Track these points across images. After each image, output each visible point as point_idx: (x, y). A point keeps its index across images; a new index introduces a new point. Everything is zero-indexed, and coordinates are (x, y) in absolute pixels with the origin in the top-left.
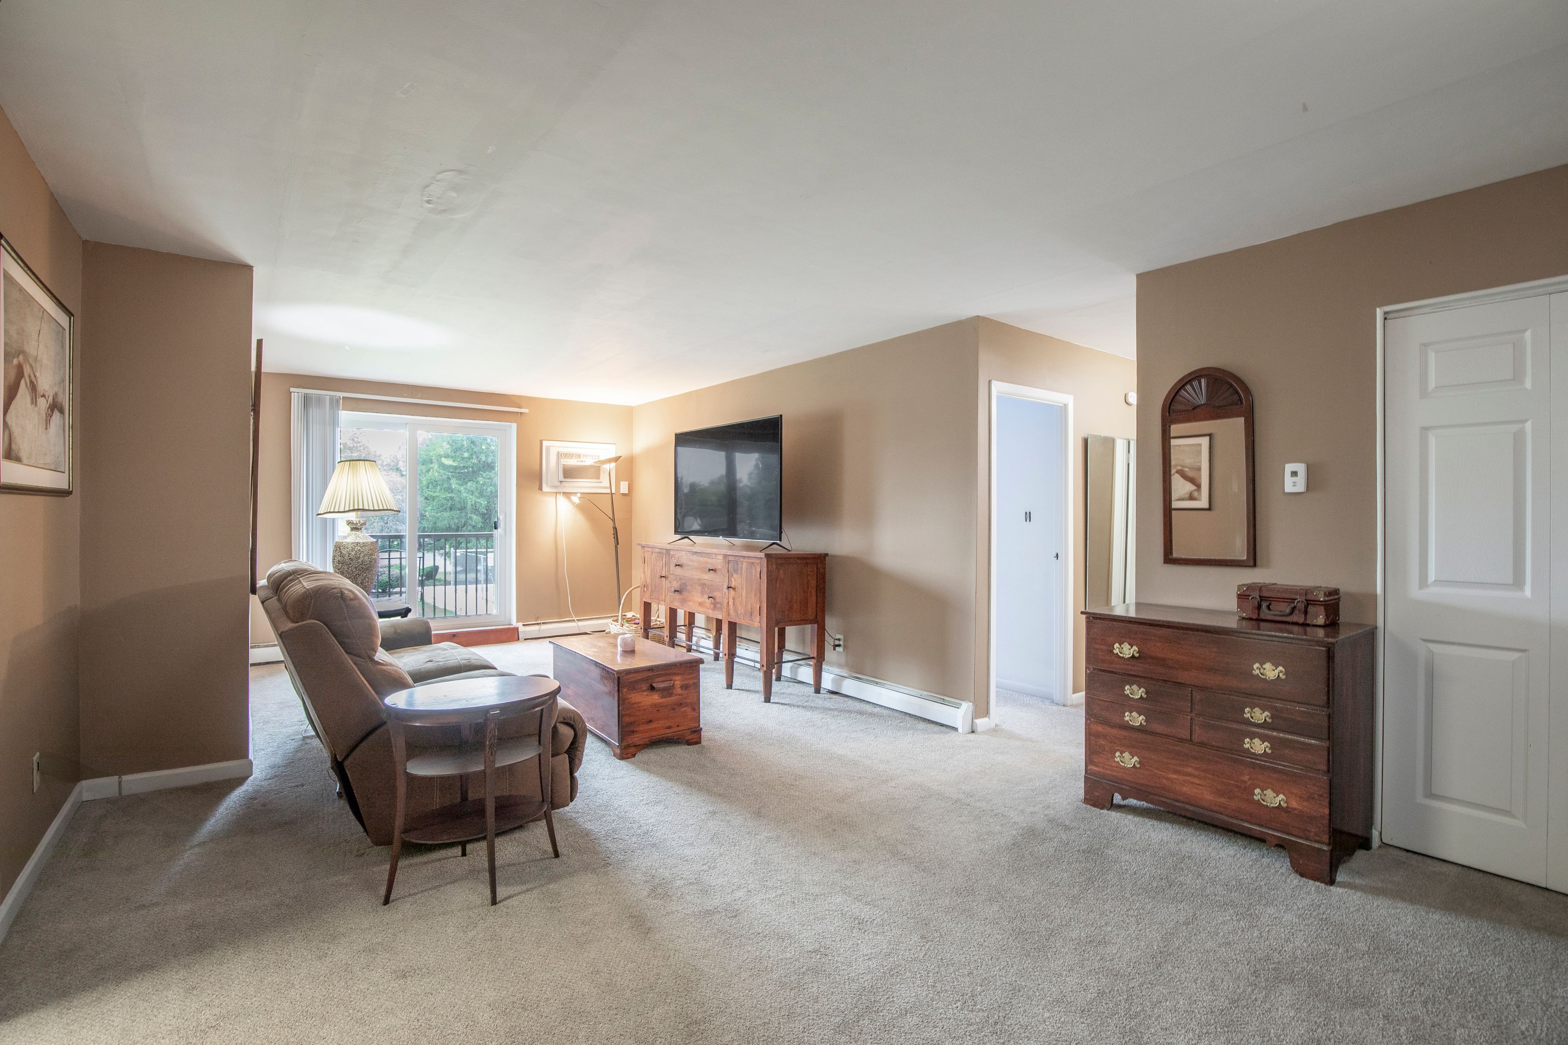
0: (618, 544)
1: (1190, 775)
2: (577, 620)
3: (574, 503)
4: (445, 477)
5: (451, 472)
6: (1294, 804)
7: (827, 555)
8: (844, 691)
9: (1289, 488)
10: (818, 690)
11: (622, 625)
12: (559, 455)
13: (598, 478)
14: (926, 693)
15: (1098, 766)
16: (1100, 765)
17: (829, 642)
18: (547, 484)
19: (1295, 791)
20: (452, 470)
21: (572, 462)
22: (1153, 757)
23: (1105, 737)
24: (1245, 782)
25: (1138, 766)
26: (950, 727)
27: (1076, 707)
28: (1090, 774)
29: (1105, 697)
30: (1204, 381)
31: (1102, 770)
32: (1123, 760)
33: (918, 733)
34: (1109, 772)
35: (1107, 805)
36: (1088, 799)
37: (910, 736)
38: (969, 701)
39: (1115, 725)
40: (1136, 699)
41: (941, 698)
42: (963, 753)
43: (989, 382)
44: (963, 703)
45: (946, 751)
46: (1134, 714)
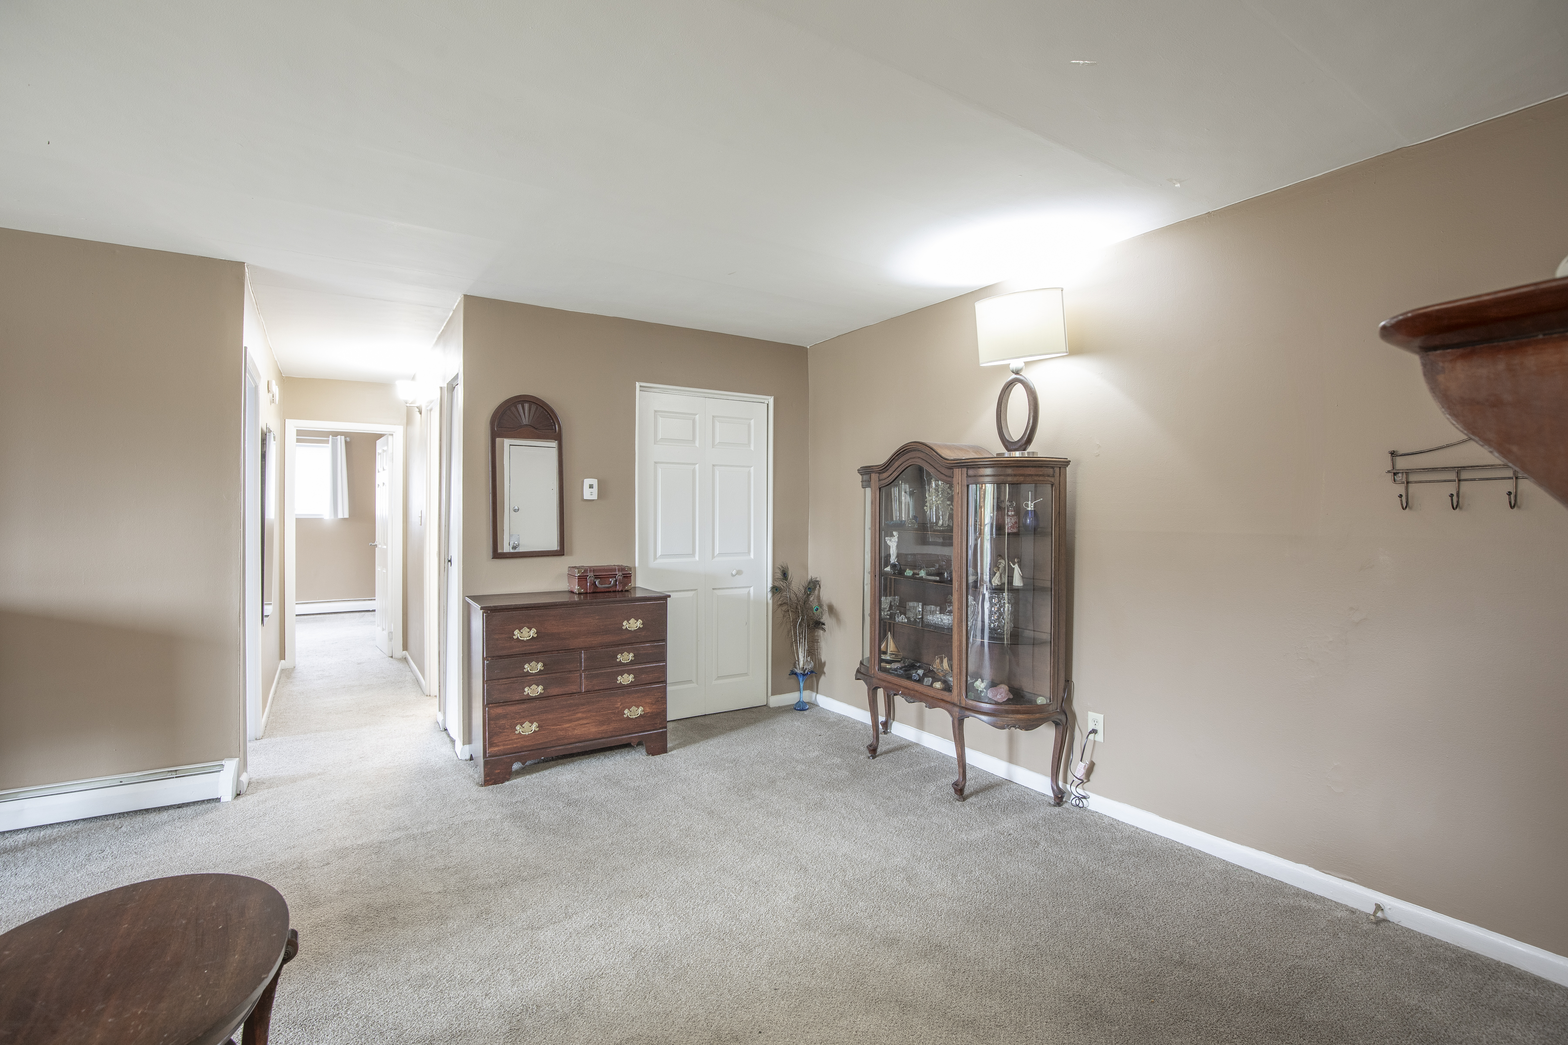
1: (580, 719)
6: (648, 710)
9: (587, 496)
14: (138, 774)
15: (498, 746)
16: (500, 744)
19: (648, 701)
22: (550, 717)
23: (505, 716)
24: (618, 708)
25: (537, 729)
26: (203, 801)
27: (270, 736)
28: (490, 756)
29: (505, 680)
30: (526, 406)
31: (501, 748)
32: (523, 730)
33: (178, 824)
34: (509, 747)
35: (507, 777)
36: (488, 780)
37: (179, 830)
38: (231, 757)
39: (514, 703)
40: (535, 673)
41: (171, 771)
42: (290, 811)
43: (246, 348)
44: (223, 763)
45: (267, 819)
46: (534, 687)
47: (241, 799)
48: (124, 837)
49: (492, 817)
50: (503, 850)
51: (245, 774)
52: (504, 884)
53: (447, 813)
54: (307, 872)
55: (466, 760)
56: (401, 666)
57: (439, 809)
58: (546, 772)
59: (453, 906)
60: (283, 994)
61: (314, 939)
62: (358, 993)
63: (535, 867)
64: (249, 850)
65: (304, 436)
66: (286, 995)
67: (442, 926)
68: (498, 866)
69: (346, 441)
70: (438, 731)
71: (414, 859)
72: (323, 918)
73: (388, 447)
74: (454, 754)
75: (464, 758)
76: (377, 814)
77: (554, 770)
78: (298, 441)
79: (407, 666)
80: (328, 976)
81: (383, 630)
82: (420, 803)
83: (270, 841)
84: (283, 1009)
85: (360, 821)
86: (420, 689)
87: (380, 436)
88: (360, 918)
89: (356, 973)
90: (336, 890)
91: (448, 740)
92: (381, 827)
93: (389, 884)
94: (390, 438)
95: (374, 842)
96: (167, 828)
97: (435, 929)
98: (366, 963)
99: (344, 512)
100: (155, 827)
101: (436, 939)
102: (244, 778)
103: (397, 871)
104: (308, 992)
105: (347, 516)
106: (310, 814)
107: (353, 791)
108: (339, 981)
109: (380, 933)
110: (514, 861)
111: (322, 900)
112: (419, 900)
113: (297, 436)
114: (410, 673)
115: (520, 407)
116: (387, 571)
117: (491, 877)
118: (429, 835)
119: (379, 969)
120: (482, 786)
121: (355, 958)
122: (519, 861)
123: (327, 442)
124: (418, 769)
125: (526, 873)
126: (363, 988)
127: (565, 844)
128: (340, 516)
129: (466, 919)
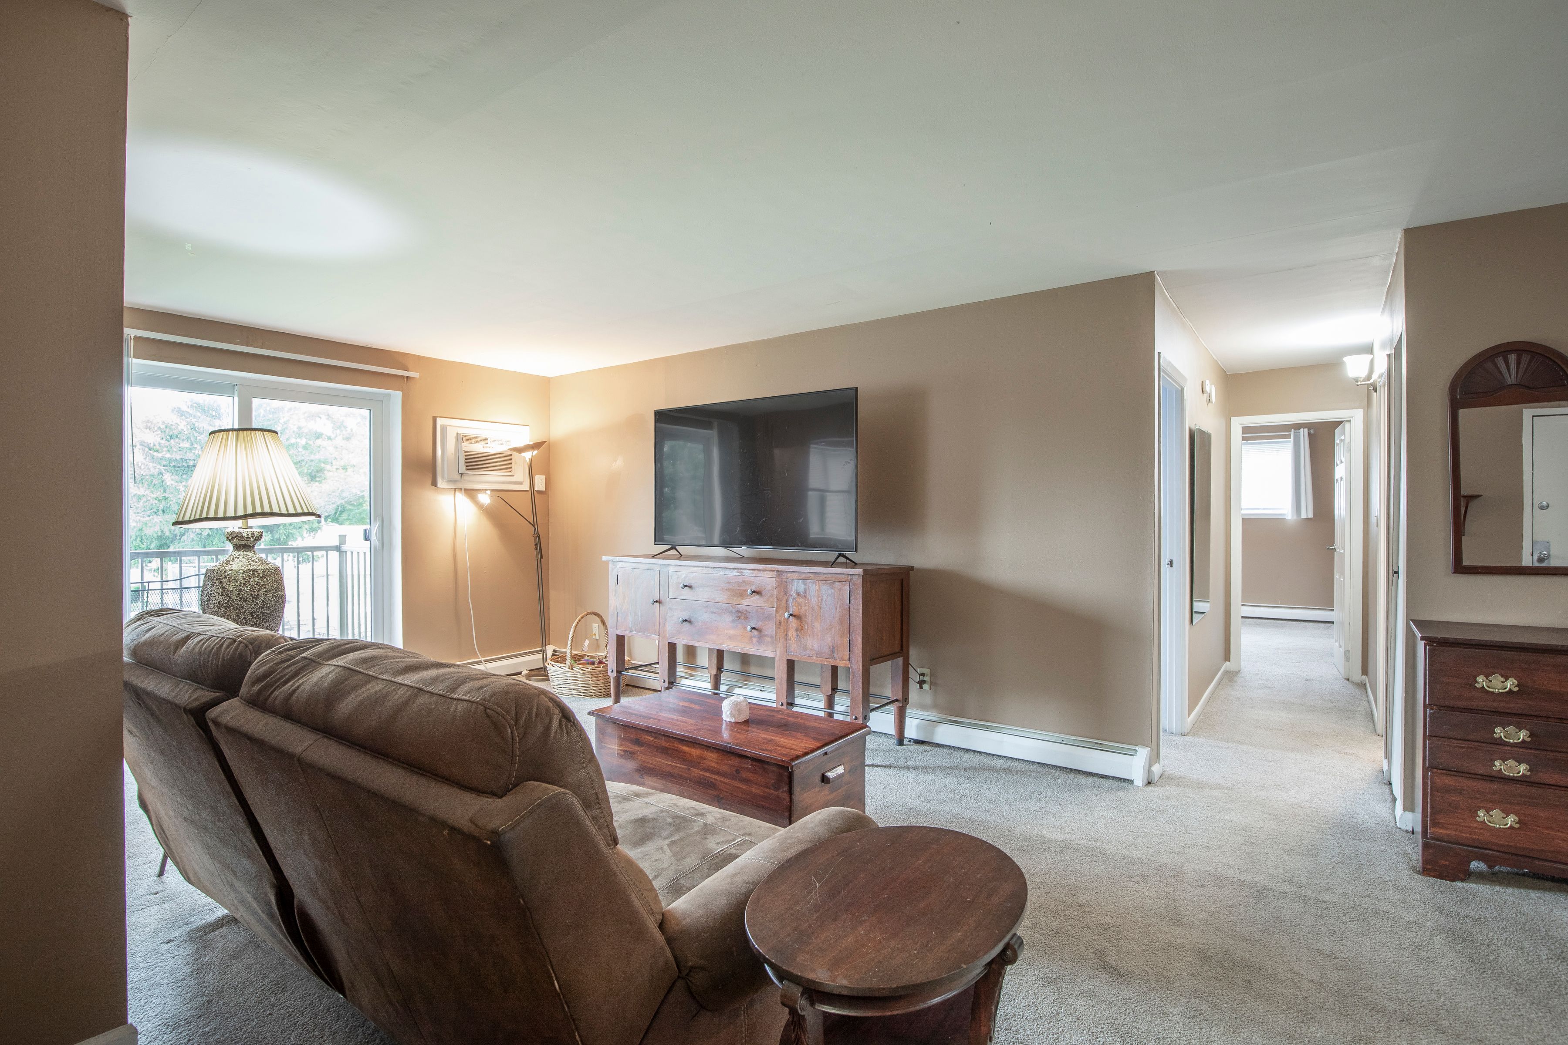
0: (542, 557)
2: (485, 661)
3: (480, 506)
4: (156, 472)
5: (164, 466)
7: (912, 568)
8: (938, 740)
10: (901, 742)
11: (572, 667)
12: (459, 438)
13: (510, 471)
14: (1073, 738)
15: (1446, 828)
16: (1450, 826)
17: (914, 677)
18: (443, 478)
20: (165, 463)
21: (477, 448)
22: (1541, 814)
23: (1459, 791)
25: (1517, 826)
26: (1120, 779)
27: (1194, 735)
28: (1432, 838)
29: (1461, 742)
30: (1512, 358)
31: (1452, 832)
32: (1491, 819)
33: (1096, 792)
34: (1464, 835)
35: (1461, 876)
36: (1429, 869)
37: (1094, 798)
38: (1144, 745)
39: (1478, 777)
40: (1515, 743)
41: (1097, 743)
42: (1187, 816)
43: (1159, 353)
44: (1137, 749)
45: (1165, 815)
46: (1511, 762)
47: (1150, 788)
48: (1057, 787)
49: (1420, 920)
50: (1420, 972)
51: (1157, 765)
52: (1407, 1020)
53: (1357, 888)
54: (1180, 885)
55: (1407, 831)
56: (1357, 692)
57: (1348, 879)
58: (1534, 894)
59: (1325, 1007)
60: (1118, 995)
61: (1163, 957)
62: (1183, 1041)
63: (1465, 1022)
64: (1140, 839)
65: (1251, 434)
66: (1120, 998)
67: (1303, 1024)
68: (1405, 990)
69: (1309, 434)
70: (1380, 782)
71: (1296, 925)
72: (1178, 940)
73: (1345, 437)
74: (1392, 818)
75: (1404, 827)
76: (1272, 854)
77: (1549, 896)
78: (1244, 439)
79: (1364, 693)
80: (1163, 1003)
81: (1340, 647)
82: (1327, 861)
83: (1160, 839)
84: (1113, 1009)
85: (1251, 855)
86: (1372, 725)
87: (1338, 423)
88: (1213, 961)
89: (1189, 1018)
90: (1201, 917)
91: (1390, 798)
92: (1271, 871)
93: (1257, 939)
94: (1347, 425)
95: (1258, 884)
96: (1088, 792)
97: (1292, 1023)
98: (1202, 1014)
99: (1307, 512)
100: (1079, 788)
101: (1288, 1036)
102: (1156, 769)
103: (1271, 929)
104: (1139, 1007)
105: (1311, 515)
106: (1204, 827)
107: (1256, 819)
108: (1171, 1015)
109: (1229, 990)
110: (1434, 996)
111: (1184, 921)
112: (1285, 978)
113: (1243, 433)
114: (1365, 703)
115: (1500, 361)
116: (1344, 578)
117: (1391, 999)
118: (1324, 906)
119: (1214, 1029)
120: (1418, 872)
121: (1194, 1000)
122: (1442, 1000)
123: (1289, 436)
124: (1338, 821)
125: (1447, 1023)
126: (1190, 1039)
127: (1533, 1016)
128: (1304, 516)
129: (1336, 1034)
